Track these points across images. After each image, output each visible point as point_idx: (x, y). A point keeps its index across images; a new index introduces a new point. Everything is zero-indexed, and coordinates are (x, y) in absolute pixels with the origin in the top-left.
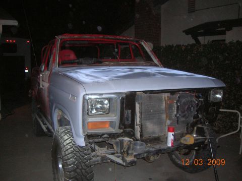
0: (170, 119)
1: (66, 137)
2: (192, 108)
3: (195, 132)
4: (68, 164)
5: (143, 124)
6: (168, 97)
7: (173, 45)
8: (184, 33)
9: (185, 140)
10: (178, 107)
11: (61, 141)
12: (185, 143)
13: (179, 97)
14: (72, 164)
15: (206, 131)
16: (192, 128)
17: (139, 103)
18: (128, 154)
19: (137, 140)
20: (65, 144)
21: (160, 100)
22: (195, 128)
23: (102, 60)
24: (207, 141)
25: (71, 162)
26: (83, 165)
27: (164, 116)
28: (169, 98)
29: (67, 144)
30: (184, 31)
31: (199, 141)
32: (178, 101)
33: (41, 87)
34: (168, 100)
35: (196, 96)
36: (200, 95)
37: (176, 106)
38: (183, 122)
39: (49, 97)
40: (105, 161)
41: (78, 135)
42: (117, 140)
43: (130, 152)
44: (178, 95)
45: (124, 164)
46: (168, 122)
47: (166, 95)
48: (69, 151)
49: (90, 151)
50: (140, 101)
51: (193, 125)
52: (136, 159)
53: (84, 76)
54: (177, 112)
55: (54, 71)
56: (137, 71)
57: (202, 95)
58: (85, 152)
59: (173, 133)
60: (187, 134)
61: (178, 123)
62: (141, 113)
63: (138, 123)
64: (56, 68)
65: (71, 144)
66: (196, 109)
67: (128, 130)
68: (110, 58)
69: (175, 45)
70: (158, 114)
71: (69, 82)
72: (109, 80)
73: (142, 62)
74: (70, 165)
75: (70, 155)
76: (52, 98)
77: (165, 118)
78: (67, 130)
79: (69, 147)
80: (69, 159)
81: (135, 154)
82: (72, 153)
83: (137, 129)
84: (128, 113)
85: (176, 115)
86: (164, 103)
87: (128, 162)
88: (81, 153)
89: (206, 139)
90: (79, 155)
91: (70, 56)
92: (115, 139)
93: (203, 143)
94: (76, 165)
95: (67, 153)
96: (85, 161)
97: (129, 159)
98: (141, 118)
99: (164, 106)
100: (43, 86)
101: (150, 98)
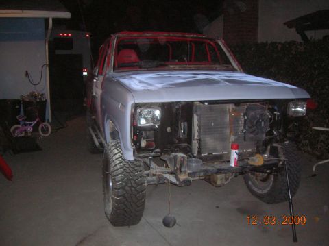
0: (235, 135)
1: (116, 151)
2: (263, 123)
3: (268, 152)
4: (117, 180)
5: (202, 139)
6: (233, 108)
7: (267, 42)
8: (286, 26)
9: (252, 160)
10: (245, 120)
11: (111, 155)
12: (252, 163)
13: (247, 110)
14: (121, 180)
15: (280, 151)
16: (264, 147)
17: (198, 115)
18: (181, 171)
19: (194, 157)
20: (114, 158)
21: (224, 112)
22: (269, 147)
23: (167, 63)
24: (281, 163)
25: (119, 179)
26: (133, 182)
27: (227, 131)
28: (234, 111)
29: (117, 159)
30: (285, 24)
31: (271, 162)
32: (245, 114)
33: (94, 94)
34: (233, 112)
35: (269, 109)
36: (276, 108)
37: (243, 120)
38: (252, 139)
39: (101, 106)
40: (161, 182)
41: (126, 148)
42: (171, 156)
43: (183, 169)
44: (246, 107)
45: (178, 183)
46: (232, 138)
47: (231, 106)
48: (118, 166)
49: (142, 168)
50: (199, 113)
51: (266, 143)
52: (191, 179)
53: (137, 82)
54: (245, 127)
55: (107, 75)
56: (201, 77)
57: (278, 107)
58: (136, 168)
59: (237, 151)
60: (257, 153)
61: (245, 140)
62: (199, 126)
63: (196, 137)
64: (110, 72)
65: (120, 159)
66: (268, 124)
67: (184, 145)
68: (177, 61)
69: (269, 42)
70: (221, 128)
71: (119, 89)
72: (162, 88)
73: (215, 66)
74: (119, 181)
75: (119, 171)
76: (104, 107)
77: (229, 134)
78: (118, 143)
79: (118, 162)
80: (117, 175)
81: (189, 171)
82: (121, 168)
83: (195, 144)
84: (184, 126)
85: (243, 130)
86: (228, 115)
87: (181, 180)
88: (131, 169)
89: (280, 161)
90: (128, 171)
91: (130, 57)
92: (169, 154)
93: (276, 165)
94: (125, 182)
95: (116, 168)
96: (135, 178)
97: (183, 177)
98: (199, 132)
99: (227, 119)
100: (96, 93)
101: (211, 109)
